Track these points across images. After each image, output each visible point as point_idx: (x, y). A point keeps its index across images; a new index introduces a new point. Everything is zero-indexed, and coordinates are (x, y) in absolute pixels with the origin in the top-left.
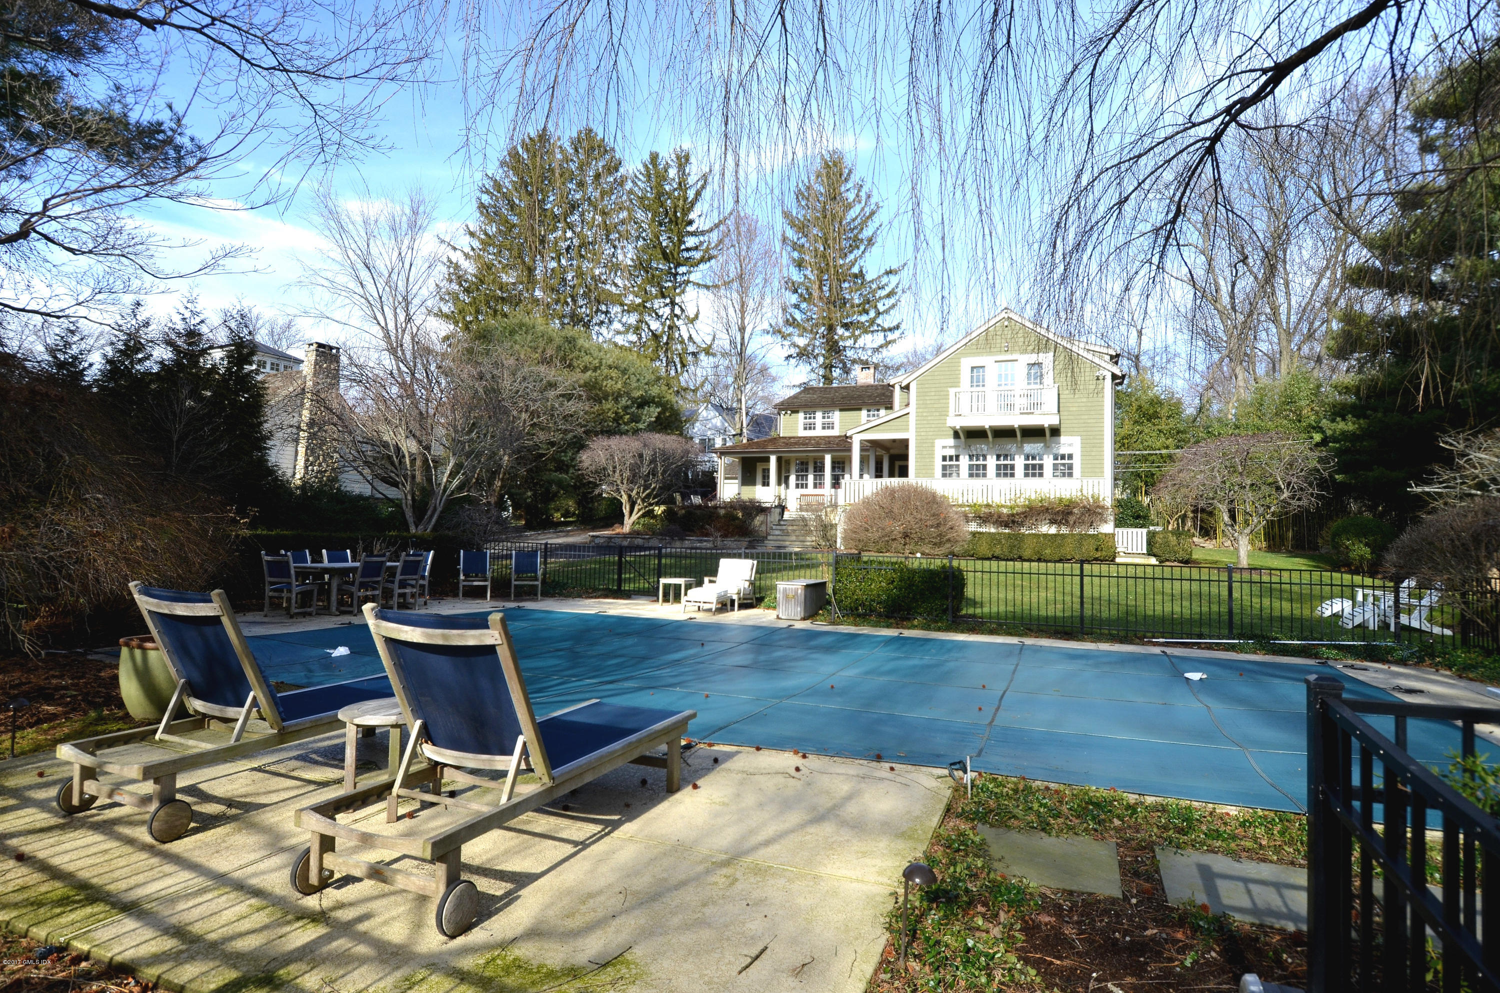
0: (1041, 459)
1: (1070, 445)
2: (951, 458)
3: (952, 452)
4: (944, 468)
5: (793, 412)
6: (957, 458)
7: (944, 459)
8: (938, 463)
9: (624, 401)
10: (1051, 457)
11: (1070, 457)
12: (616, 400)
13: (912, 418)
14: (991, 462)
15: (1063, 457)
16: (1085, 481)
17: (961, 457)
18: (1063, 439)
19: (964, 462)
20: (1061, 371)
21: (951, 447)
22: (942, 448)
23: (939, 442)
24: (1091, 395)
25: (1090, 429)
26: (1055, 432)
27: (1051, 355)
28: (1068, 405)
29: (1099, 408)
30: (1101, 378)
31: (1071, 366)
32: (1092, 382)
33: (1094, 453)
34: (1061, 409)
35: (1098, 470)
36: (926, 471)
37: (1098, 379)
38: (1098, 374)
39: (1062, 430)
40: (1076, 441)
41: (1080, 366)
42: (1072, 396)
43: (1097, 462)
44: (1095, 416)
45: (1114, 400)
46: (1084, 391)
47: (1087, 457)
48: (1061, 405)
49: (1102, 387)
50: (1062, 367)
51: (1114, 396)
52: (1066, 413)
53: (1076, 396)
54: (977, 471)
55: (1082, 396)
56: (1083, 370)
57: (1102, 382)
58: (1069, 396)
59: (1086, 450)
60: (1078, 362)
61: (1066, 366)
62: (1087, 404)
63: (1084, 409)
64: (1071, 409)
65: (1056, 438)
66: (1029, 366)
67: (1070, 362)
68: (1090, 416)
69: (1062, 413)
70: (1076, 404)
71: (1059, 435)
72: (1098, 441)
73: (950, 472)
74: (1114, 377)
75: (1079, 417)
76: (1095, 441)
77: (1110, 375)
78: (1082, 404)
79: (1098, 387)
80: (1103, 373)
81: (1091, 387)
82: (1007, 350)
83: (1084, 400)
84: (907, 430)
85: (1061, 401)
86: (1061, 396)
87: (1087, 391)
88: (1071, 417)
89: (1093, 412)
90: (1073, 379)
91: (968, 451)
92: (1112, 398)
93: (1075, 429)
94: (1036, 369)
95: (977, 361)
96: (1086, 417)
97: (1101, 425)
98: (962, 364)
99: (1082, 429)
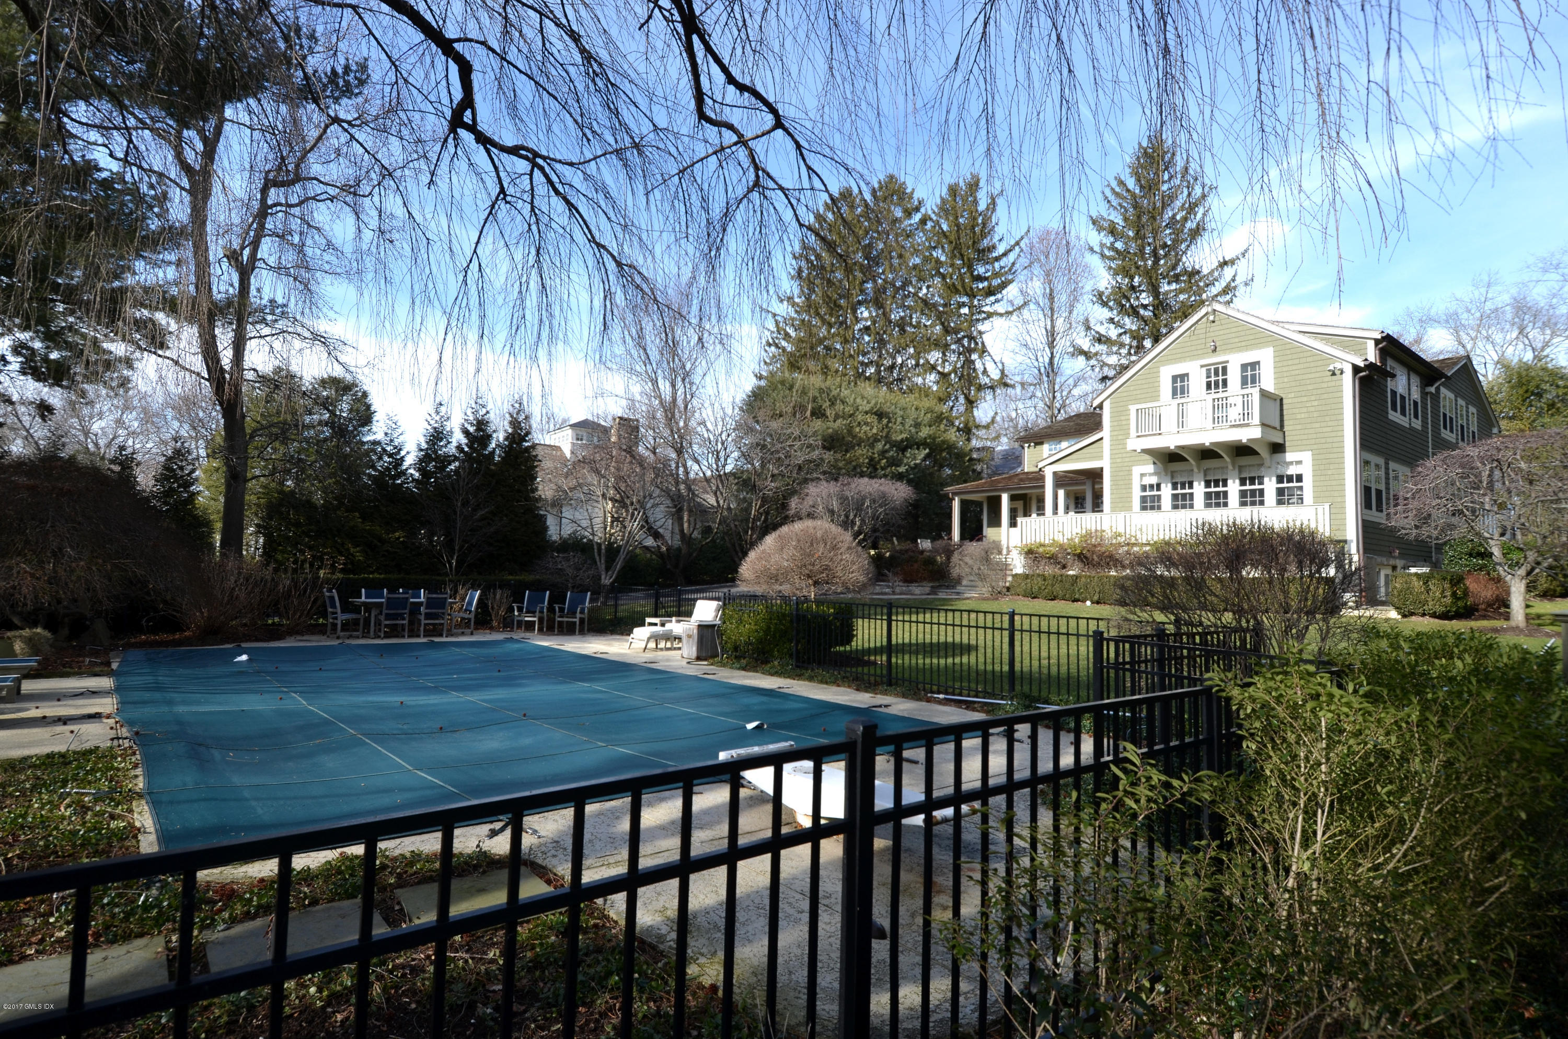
0: (1261, 483)
1: (1299, 462)
2: (1151, 486)
3: (1154, 480)
4: (1143, 499)
5: (1037, 444)
6: (1159, 487)
7: (1144, 488)
8: (1137, 494)
9: (879, 446)
10: (1274, 479)
11: (1299, 478)
12: (872, 446)
13: (1106, 443)
14: (1199, 490)
15: (1290, 479)
16: (1320, 509)
17: (1163, 486)
18: (1289, 456)
19: (1167, 492)
20: (1285, 369)
21: (1150, 475)
22: (1142, 475)
23: (1137, 470)
24: (1325, 396)
25: (1323, 441)
26: (1278, 448)
27: (1271, 349)
28: (1295, 411)
29: (1336, 412)
30: (1337, 372)
31: (1297, 361)
32: (1326, 379)
33: (1330, 472)
34: (1285, 418)
35: (1336, 494)
36: (1122, 504)
37: (1334, 374)
38: (1331, 368)
39: (1287, 444)
40: (1306, 457)
41: (1309, 359)
42: (1299, 400)
43: (1334, 483)
44: (1330, 424)
45: (1360, 400)
46: (1315, 392)
47: (1322, 478)
48: (1285, 412)
49: (1338, 383)
50: (1285, 363)
51: (1360, 395)
52: (1291, 422)
53: (1305, 399)
54: (1182, 502)
55: (1313, 398)
56: (1312, 365)
57: (1338, 376)
58: (1296, 400)
59: (1322, 467)
60: (1305, 354)
61: (1290, 363)
62: (1320, 408)
63: (1315, 414)
64: (1299, 416)
65: (1278, 456)
66: (1244, 367)
67: (1295, 356)
68: (1323, 424)
69: (1286, 423)
70: (1305, 410)
71: (1284, 451)
72: (1335, 455)
73: (1150, 503)
74: (1356, 369)
75: (1309, 426)
76: (1332, 456)
77: (1350, 366)
78: (1312, 409)
79: (1333, 384)
80: (1338, 365)
81: (1325, 385)
82: (1215, 350)
83: (1316, 403)
84: (1101, 457)
85: (1285, 407)
86: (1285, 401)
87: (1319, 392)
88: (1299, 427)
89: (1327, 419)
90: (1299, 377)
91: (1169, 478)
92: (1354, 397)
93: (1305, 442)
94: (1253, 369)
95: (1179, 369)
96: (1317, 425)
97: (1339, 434)
98: (1162, 374)
99: (1313, 441)
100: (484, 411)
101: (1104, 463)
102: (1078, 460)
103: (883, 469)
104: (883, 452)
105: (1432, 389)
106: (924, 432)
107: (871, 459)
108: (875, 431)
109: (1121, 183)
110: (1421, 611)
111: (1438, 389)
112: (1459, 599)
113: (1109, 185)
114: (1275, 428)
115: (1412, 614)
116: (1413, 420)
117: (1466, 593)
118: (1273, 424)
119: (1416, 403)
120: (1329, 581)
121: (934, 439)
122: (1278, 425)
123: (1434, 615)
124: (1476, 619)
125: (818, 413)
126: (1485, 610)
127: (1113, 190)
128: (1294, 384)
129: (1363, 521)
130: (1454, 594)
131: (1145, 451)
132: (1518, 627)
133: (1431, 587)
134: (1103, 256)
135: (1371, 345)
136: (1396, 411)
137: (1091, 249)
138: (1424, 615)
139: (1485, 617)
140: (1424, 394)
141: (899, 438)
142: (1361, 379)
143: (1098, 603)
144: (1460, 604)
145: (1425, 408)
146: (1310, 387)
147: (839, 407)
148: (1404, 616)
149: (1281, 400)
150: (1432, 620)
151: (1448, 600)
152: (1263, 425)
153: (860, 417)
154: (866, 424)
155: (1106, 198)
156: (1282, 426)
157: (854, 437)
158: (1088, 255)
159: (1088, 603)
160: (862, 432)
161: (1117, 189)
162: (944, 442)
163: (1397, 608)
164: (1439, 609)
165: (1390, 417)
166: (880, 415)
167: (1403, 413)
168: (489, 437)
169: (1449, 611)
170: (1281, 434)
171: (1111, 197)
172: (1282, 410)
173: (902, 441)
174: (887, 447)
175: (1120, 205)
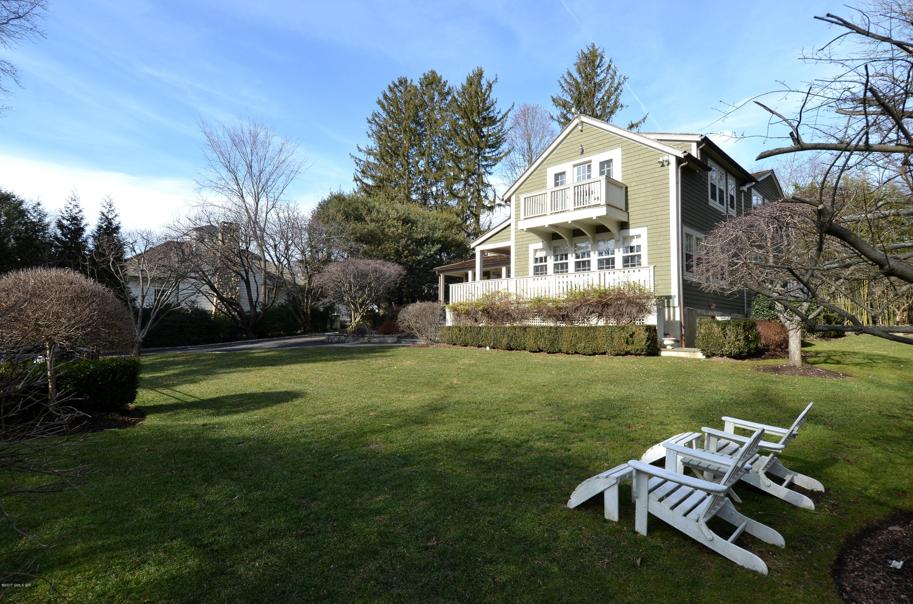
0: (612, 253)
1: (639, 236)
2: (541, 259)
3: (542, 254)
4: (536, 268)
6: (545, 259)
7: (536, 260)
8: (532, 264)
10: (622, 250)
11: (639, 248)
12: (398, 241)
14: (572, 260)
15: (632, 249)
17: (548, 258)
18: (632, 232)
19: (551, 262)
20: (629, 164)
21: (541, 250)
22: (536, 251)
23: (532, 247)
24: (657, 183)
25: (655, 218)
26: (624, 226)
27: (620, 149)
28: (636, 196)
29: (665, 195)
30: (666, 164)
31: (637, 157)
32: (658, 170)
33: (659, 243)
34: (629, 202)
35: (664, 260)
36: (522, 272)
37: (663, 166)
38: (661, 160)
39: (630, 222)
40: (643, 231)
41: (646, 155)
42: (639, 187)
43: (662, 251)
44: (660, 205)
45: (682, 186)
46: (650, 180)
47: (655, 248)
48: (629, 198)
49: (666, 172)
50: (630, 159)
51: (682, 181)
52: (633, 205)
53: (642, 186)
54: (561, 268)
55: (648, 185)
56: (648, 159)
57: (666, 167)
58: (636, 188)
59: (654, 239)
60: (644, 151)
61: (633, 159)
62: (653, 193)
63: (650, 198)
64: (638, 200)
65: (624, 232)
66: (602, 164)
67: (636, 153)
68: (655, 205)
69: (630, 206)
70: (642, 195)
71: (628, 228)
72: (664, 230)
73: (540, 270)
74: (679, 161)
75: (645, 207)
76: (661, 230)
77: (674, 158)
78: (648, 194)
79: (662, 173)
80: (666, 158)
81: (656, 175)
82: (582, 152)
83: (650, 189)
84: (509, 239)
85: (629, 193)
86: (629, 189)
87: (653, 180)
88: (638, 208)
89: (658, 201)
90: (639, 170)
91: (552, 252)
92: (677, 183)
93: (642, 220)
94: (609, 166)
95: (558, 169)
96: (652, 206)
97: (666, 212)
98: (548, 174)
99: (648, 219)
100: (77, 210)
101: (511, 243)
102: (496, 241)
103: (406, 257)
104: (406, 247)
105: (745, 188)
106: (438, 234)
107: (397, 251)
108: (400, 231)
109: (570, 74)
110: (720, 352)
111: (749, 189)
112: (751, 342)
113: (563, 77)
114: (621, 210)
115: (714, 355)
116: (729, 208)
117: (757, 337)
118: (619, 207)
119: (732, 197)
120: (650, 329)
121: (446, 238)
122: (623, 208)
123: (730, 356)
124: (765, 359)
125: (359, 219)
126: (774, 350)
127: (565, 80)
128: (635, 175)
129: (684, 281)
130: (746, 338)
131: (530, 230)
132: (795, 366)
133: (728, 332)
134: (560, 122)
135: (694, 145)
136: (715, 200)
137: (552, 118)
138: (722, 355)
139: (773, 356)
140: (739, 192)
141: (420, 237)
142: (683, 168)
143: (494, 348)
144: (752, 346)
145: (739, 201)
146: (646, 177)
147: (374, 215)
148: (708, 357)
149: (626, 188)
150: (728, 359)
151: (742, 343)
152: (608, 205)
153: (390, 222)
154: (394, 226)
155: (561, 85)
156: (627, 208)
157: (385, 235)
158: (550, 121)
159: (488, 348)
160: (390, 231)
161: (568, 80)
162: (453, 240)
163: (703, 350)
164: (735, 351)
165: (710, 204)
166: (406, 221)
167: (721, 202)
168: (83, 229)
169: (742, 352)
170: (626, 214)
171: (564, 85)
172: (627, 196)
173: (422, 238)
174: (409, 242)
175: (570, 89)
